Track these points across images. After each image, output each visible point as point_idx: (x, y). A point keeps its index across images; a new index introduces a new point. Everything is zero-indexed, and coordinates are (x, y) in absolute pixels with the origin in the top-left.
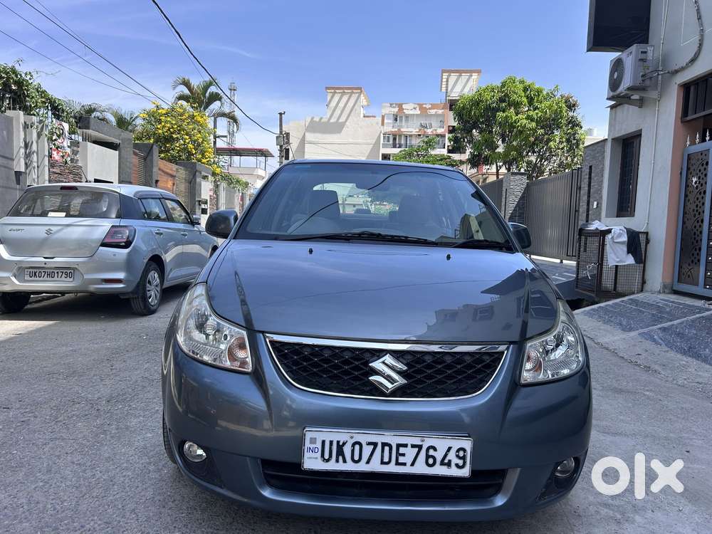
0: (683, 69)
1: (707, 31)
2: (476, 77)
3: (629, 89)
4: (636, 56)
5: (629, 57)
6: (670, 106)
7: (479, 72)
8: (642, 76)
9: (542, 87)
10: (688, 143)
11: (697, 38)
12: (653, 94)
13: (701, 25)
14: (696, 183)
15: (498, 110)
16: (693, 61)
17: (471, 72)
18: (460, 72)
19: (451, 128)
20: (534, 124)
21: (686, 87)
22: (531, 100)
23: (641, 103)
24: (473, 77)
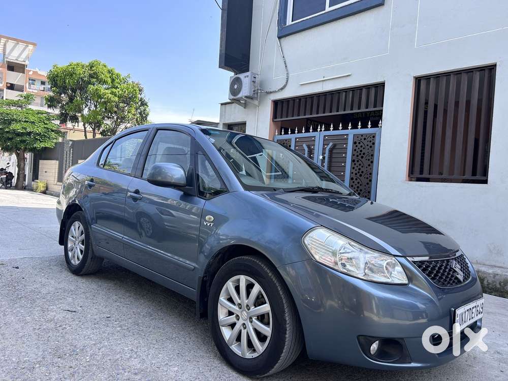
0: (275, 92)
1: (290, 75)
2: (32, 48)
3: (246, 97)
4: (251, 79)
5: (245, 78)
6: (267, 111)
7: (34, 44)
8: (254, 91)
9: (120, 73)
10: (277, 134)
11: (285, 76)
12: (256, 102)
13: (287, 70)
14: (282, 156)
15: (89, 83)
16: (282, 89)
17: (28, 43)
18: (18, 41)
19: (9, 85)
20: (117, 99)
21: (276, 103)
22: (113, 80)
23: (245, 105)
24: (29, 47)
